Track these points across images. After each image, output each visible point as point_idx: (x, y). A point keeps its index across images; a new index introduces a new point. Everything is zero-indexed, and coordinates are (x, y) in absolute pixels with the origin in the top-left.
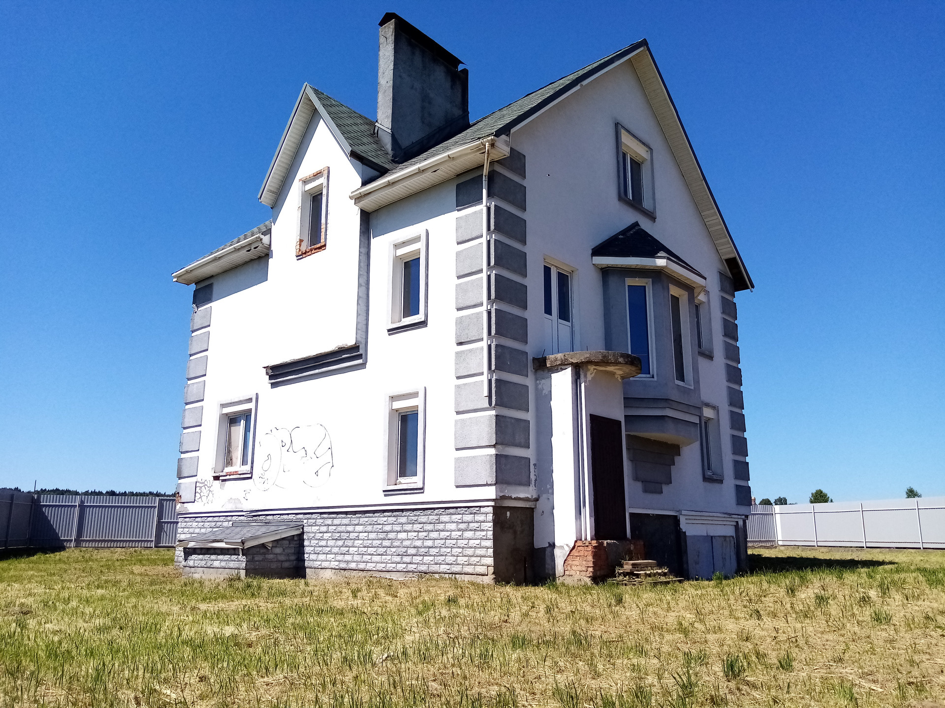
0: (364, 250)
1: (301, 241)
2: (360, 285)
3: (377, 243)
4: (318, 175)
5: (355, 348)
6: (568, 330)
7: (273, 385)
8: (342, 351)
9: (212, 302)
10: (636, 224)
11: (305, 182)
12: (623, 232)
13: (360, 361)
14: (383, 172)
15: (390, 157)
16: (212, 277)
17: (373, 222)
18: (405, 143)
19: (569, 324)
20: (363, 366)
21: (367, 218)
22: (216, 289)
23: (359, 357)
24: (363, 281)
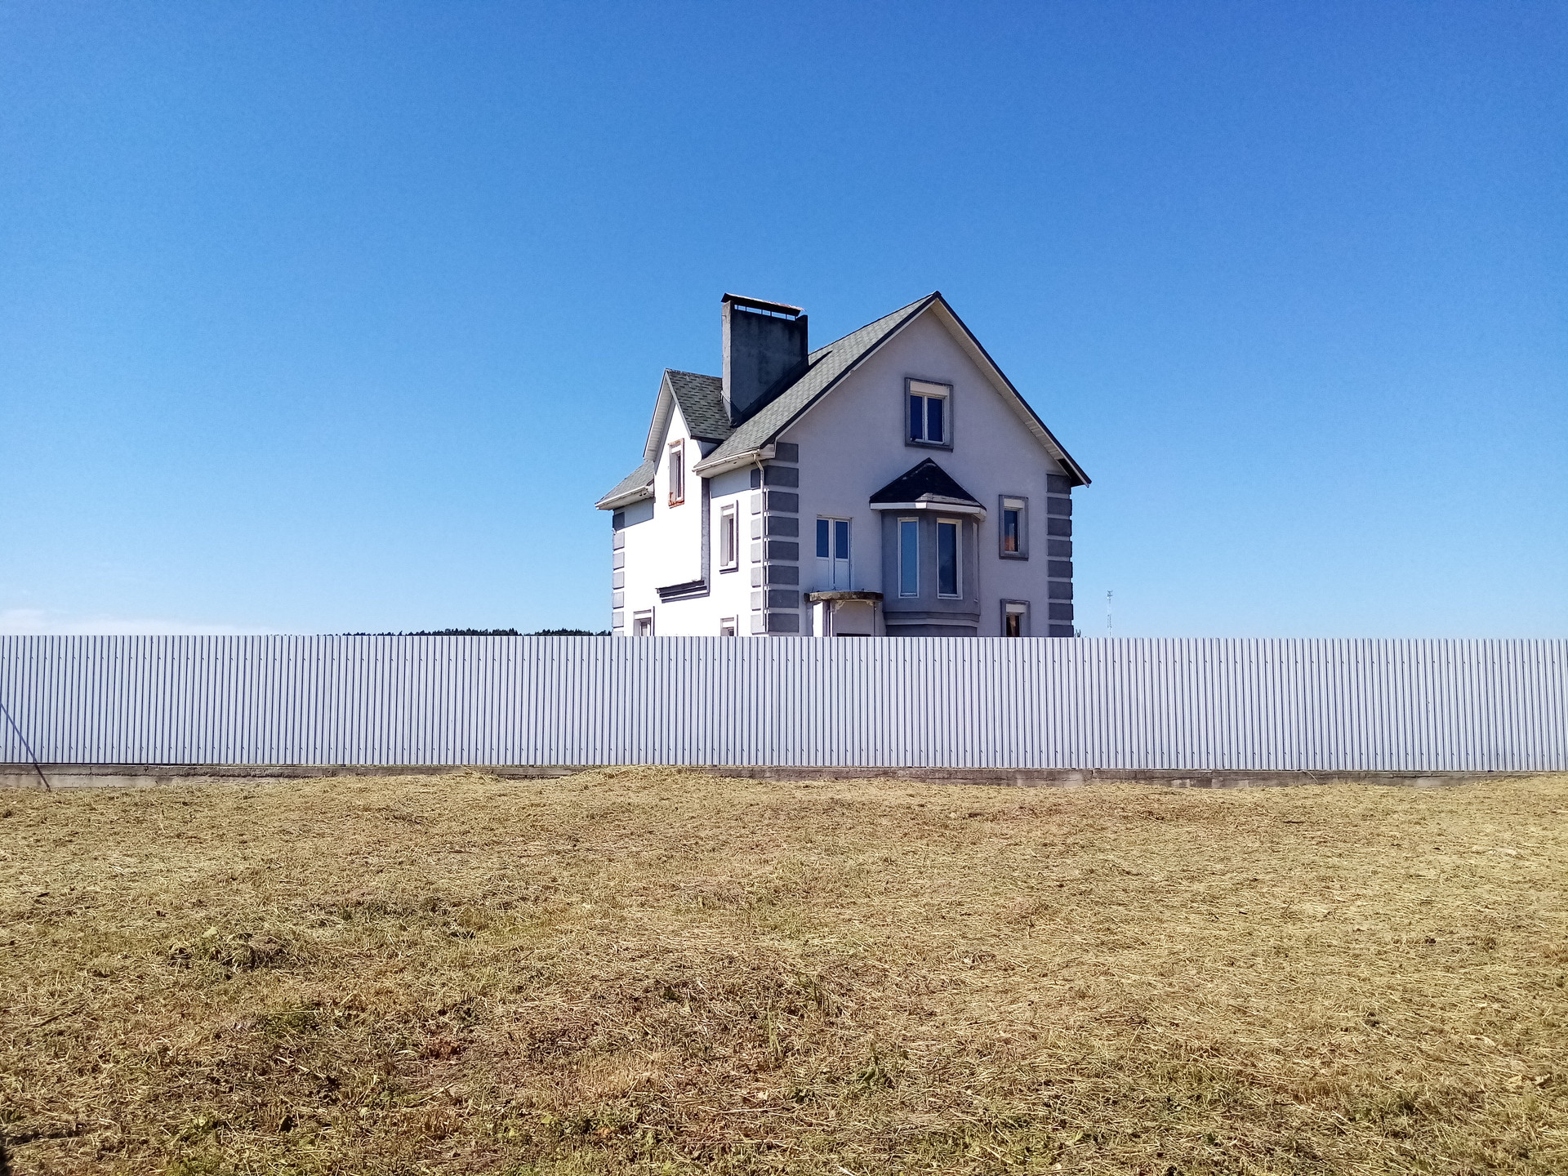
0: (706, 509)
1: (671, 494)
2: (703, 536)
3: (716, 503)
4: (677, 443)
5: (701, 582)
6: (847, 565)
7: (664, 601)
8: (694, 583)
9: (623, 527)
10: (929, 460)
11: (672, 446)
12: (908, 474)
13: (705, 591)
14: (719, 443)
15: (729, 424)
16: (623, 506)
17: (714, 486)
18: (743, 406)
19: (848, 560)
20: (708, 594)
21: (707, 483)
22: (627, 518)
23: (705, 588)
24: (705, 533)
